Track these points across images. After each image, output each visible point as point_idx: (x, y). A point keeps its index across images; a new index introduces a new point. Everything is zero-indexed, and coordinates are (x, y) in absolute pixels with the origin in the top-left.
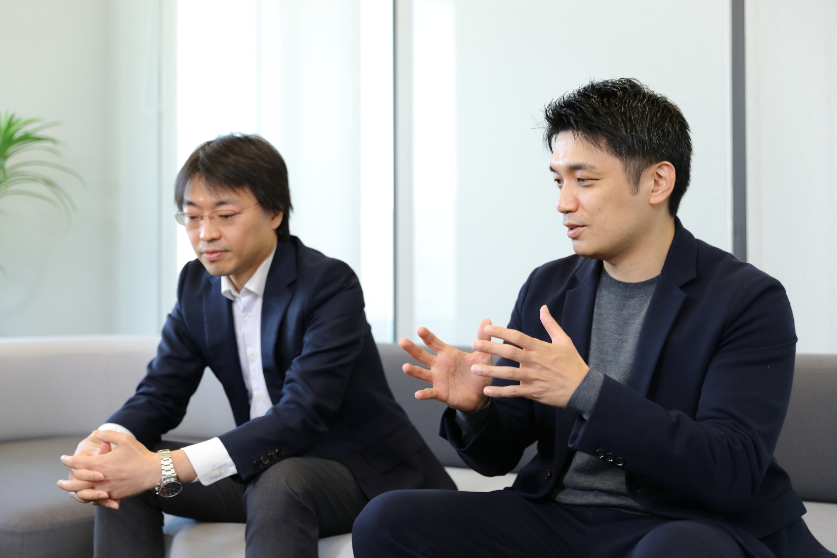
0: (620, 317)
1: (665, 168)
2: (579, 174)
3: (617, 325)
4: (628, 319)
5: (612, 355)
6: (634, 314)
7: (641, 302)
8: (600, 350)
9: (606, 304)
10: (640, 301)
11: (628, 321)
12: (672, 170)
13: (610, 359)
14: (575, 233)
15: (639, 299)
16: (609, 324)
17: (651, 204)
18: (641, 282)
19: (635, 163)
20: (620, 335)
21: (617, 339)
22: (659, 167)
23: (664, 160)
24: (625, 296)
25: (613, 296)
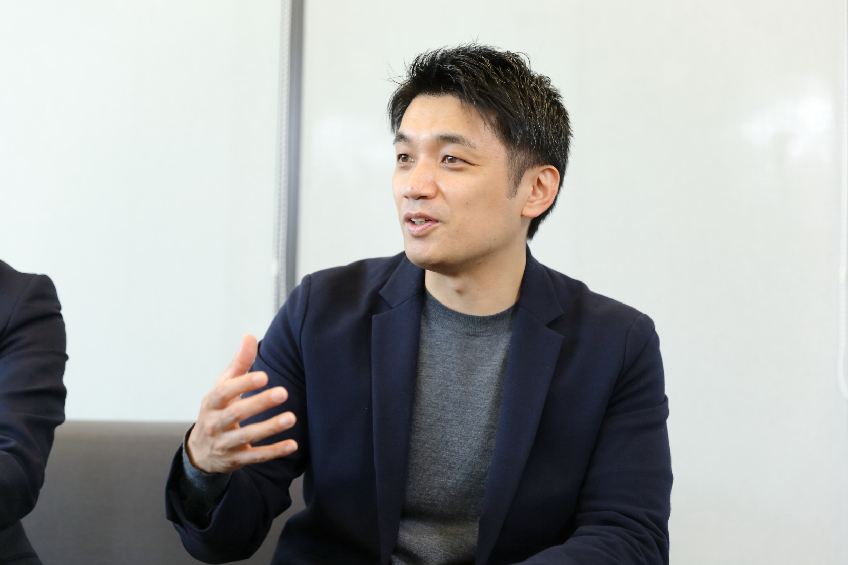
0: (462, 361)
1: (549, 174)
2: (450, 149)
3: (459, 372)
4: (474, 365)
5: (452, 411)
6: (482, 358)
7: (490, 343)
8: (434, 405)
9: (439, 343)
10: (488, 341)
11: (474, 367)
12: (556, 179)
13: (450, 418)
14: (424, 229)
15: (487, 338)
16: (446, 369)
17: (522, 216)
18: (490, 316)
19: (521, 157)
20: (463, 385)
21: (459, 390)
22: (543, 171)
23: (551, 164)
24: (468, 334)
25: (449, 332)
